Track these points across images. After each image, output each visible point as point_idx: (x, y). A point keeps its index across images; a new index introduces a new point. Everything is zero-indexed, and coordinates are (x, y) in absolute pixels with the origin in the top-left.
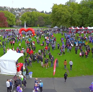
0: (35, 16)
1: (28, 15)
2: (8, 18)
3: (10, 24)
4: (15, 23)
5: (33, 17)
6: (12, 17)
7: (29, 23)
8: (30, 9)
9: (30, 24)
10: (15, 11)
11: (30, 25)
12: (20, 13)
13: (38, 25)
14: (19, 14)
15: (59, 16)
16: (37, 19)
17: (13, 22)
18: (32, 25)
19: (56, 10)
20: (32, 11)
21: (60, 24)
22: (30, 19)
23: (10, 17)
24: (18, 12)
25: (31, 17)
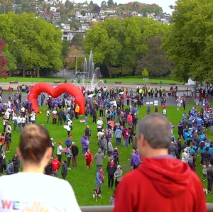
0: (139, 34)
1: (111, 32)
2: (33, 40)
3: (42, 65)
4: (59, 62)
5: (128, 40)
6: (47, 37)
7: (114, 64)
8: (135, 6)
9: (117, 66)
10: (79, 15)
11: (118, 71)
12: (94, 20)
13: (145, 72)
14: (90, 24)
15: (196, 40)
16: (145, 47)
17: (51, 58)
18: (124, 70)
19: (188, 14)
20: (145, 15)
21: (201, 68)
22: (120, 47)
23: (40, 39)
24: (89, 16)
25: (122, 37)
